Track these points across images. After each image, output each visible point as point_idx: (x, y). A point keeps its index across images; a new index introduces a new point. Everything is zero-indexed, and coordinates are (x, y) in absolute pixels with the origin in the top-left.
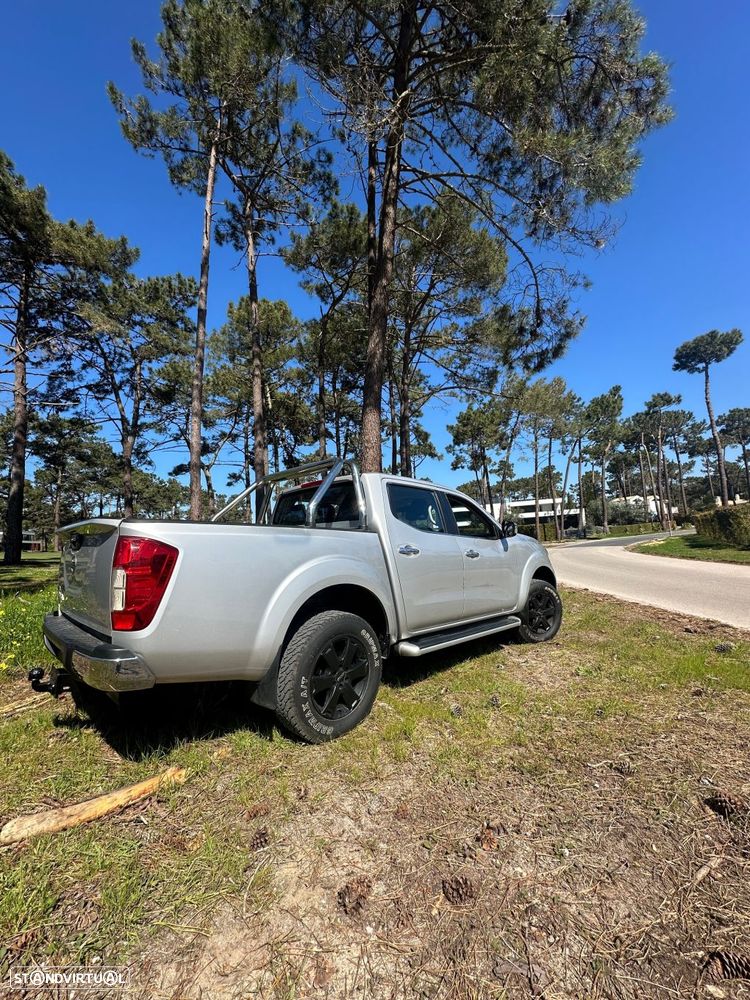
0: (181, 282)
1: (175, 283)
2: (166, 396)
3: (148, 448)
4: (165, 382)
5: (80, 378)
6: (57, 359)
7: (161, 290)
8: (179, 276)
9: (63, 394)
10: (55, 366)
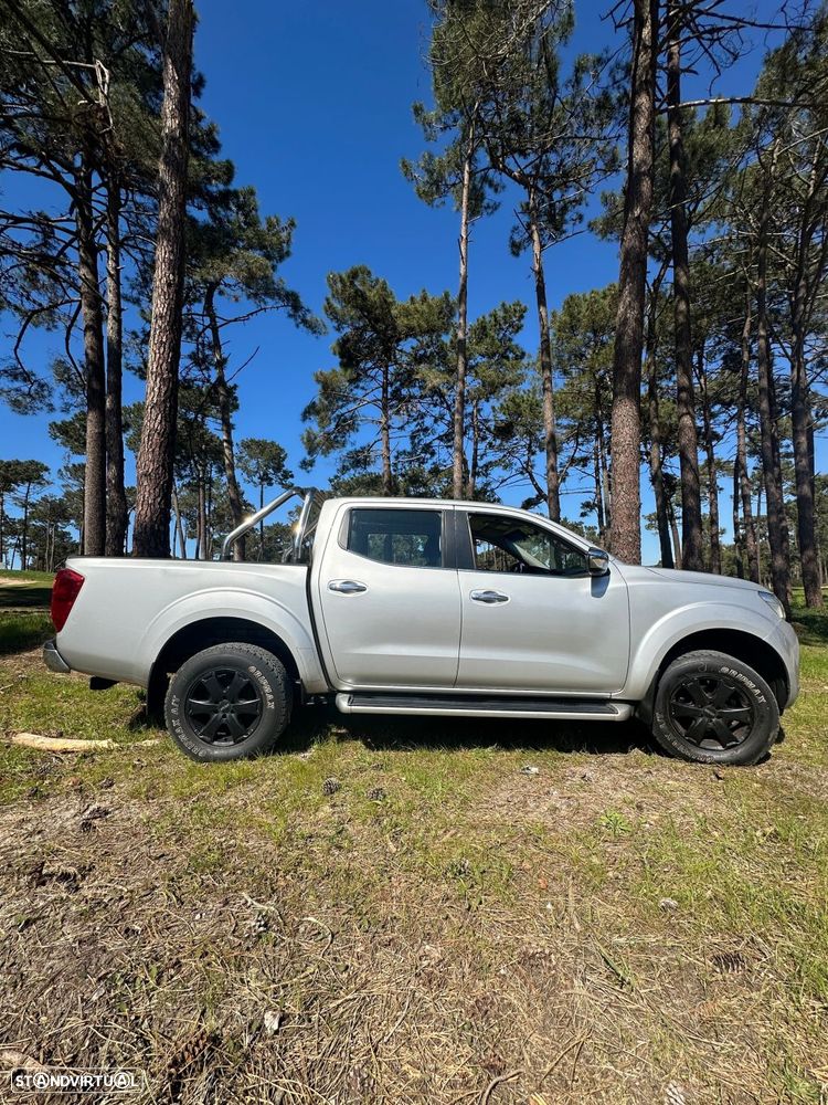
0: (506, 311)
1: (501, 314)
2: (505, 432)
3: (493, 486)
4: (504, 418)
5: (434, 432)
6: (415, 420)
7: (488, 327)
8: (503, 305)
9: (423, 449)
10: (413, 427)
